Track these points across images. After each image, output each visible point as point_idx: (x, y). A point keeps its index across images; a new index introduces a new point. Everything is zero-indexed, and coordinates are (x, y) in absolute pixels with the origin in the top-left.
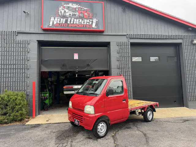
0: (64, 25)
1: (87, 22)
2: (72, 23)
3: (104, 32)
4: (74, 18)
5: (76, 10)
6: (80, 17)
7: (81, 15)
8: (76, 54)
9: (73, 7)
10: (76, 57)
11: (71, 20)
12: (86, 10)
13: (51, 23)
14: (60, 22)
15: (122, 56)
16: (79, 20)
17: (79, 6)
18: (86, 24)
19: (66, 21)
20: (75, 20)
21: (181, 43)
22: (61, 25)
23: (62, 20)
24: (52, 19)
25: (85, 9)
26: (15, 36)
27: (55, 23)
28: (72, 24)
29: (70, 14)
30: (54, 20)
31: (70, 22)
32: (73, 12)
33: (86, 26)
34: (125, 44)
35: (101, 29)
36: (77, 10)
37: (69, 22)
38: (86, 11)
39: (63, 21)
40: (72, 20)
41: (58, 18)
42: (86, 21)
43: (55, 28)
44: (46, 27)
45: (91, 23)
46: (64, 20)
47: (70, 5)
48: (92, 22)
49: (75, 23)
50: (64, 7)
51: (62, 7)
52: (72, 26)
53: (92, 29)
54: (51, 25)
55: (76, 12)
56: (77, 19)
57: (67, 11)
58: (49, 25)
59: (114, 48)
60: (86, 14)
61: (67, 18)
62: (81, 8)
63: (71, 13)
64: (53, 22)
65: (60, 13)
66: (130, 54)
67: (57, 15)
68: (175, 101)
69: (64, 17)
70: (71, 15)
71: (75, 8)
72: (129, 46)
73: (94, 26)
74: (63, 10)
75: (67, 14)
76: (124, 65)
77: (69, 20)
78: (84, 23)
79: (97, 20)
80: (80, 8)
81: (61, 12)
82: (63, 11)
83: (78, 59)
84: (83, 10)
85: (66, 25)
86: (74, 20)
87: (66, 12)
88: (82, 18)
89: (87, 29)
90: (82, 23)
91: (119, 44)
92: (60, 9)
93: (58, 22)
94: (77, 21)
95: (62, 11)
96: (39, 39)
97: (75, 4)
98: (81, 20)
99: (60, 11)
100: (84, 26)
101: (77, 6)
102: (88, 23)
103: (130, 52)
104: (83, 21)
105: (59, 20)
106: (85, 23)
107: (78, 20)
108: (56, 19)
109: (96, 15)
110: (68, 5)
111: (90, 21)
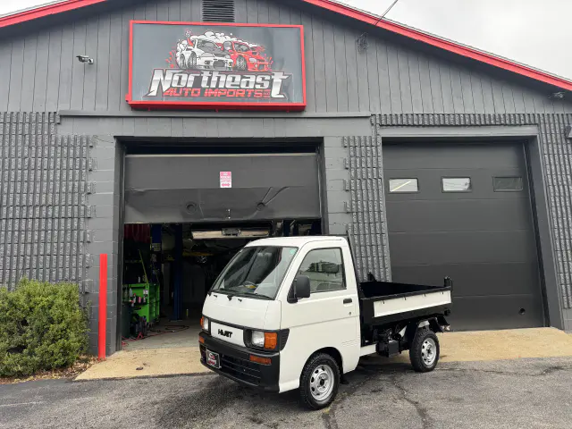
0: (190, 92)
1: (256, 83)
2: (213, 85)
3: (307, 109)
4: (221, 72)
5: (224, 50)
6: (235, 70)
7: (238, 63)
8: (225, 173)
9: (216, 41)
10: (226, 181)
11: (210, 78)
12: (252, 48)
13: (154, 88)
14: (179, 83)
15: (359, 177)
16: (234, 78)
17: (234, 39)
18: (255, 88)
19: (198, 81)
20: (223, 78)
21: (533, 138)
22: (183, 92)
23: (184, 77)
24: (158, 76)
25: (251, 46)
26: (53, 125)
27: (165, 87)
28: (213, 89)
29: (208, 62)
30: (162, 79)
31: (209, 83)
32: (216, 55)
33: (253, 94)
34: (368, 143)
35: (296, 100)
36: (229, 48)
37: (204, 85)
38: (253, 52)
39: (188, 80)
40: (214, 79)
41: (174, 74)
42: (252, 79)
43: (165, 101)
44: (139, 98)
45: (266, 85)
46: (192, 78)
47: (209, 36)
48: (271, 81)
49: (221, 86)
50: (192, 43)
51: (185, 42)
52: (212, 95)
53: (270, 103)
54: (154, 94)
55: (223, 56)
56: (227, 73)
57: (198, 52)
58: (149, 92)
59: (334, 154)
60: (253, 60)
61: (201, 72)
62: (240, 45)
63: (211, 59)
64: (160, 85)
65: (178, 59)
66: (381, 171)
67: (170, 64)
68: (522, 310)
69: (190, 69)
70: (211, 64)
71: (223, 45)
72: (380, 148)
73: (275, 92)
74: (188, 50)
75: (200, 62)
76: (365, 203)
77: (205, 79)
78: (247, 85)
79: (285, 77)
80: (235, 43)
81: (183, 56)
82: (187, 55)
83: (230, 186)
84: (245, 48)
85: (196, 92)
86: (219, 78)
87: (198, 55)
88: (243, 72)
89: (258, 102)
90: (243, 86)
91: (348, 143)
92: (180, 47)
93: (175, 85)
94: (227, 82)
95: (184, 52)
96: (120, 134)
97: (223, 34)
98: (238, 78)
99: (178, 54)
100: (247, 93)
101: (228, 38)
102: (258, 87)
103: (381, 165)
104: (244, 80)
105: (176, 78)
106: (251, 86)
107: (230, 78)
108: (168, 77)
109: (282, 61)
110: (202, 37)
111: (263, 79)
